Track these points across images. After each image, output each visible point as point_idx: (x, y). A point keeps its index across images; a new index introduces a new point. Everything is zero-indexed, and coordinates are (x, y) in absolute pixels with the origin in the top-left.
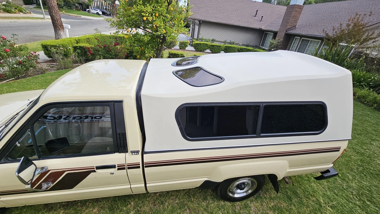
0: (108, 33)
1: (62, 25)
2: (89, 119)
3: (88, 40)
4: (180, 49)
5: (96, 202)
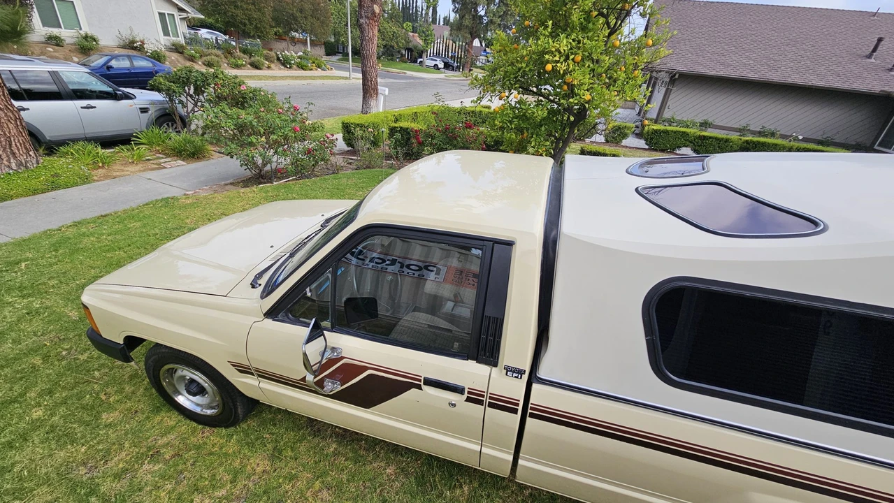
0: (456, 104)
1: (377, 89)
2: (396, 268)
3: (415, 116)
4: (607, 141)
5: (393, 451)
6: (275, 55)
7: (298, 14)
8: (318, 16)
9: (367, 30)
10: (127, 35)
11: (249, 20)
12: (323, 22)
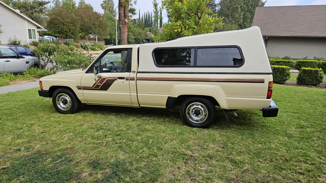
6: (80, 45)
7: (92, 26)
8: (102, 27)
9: (122, 29)
10: (13, 39)
11: (69, 30)
12: (104, 29)
